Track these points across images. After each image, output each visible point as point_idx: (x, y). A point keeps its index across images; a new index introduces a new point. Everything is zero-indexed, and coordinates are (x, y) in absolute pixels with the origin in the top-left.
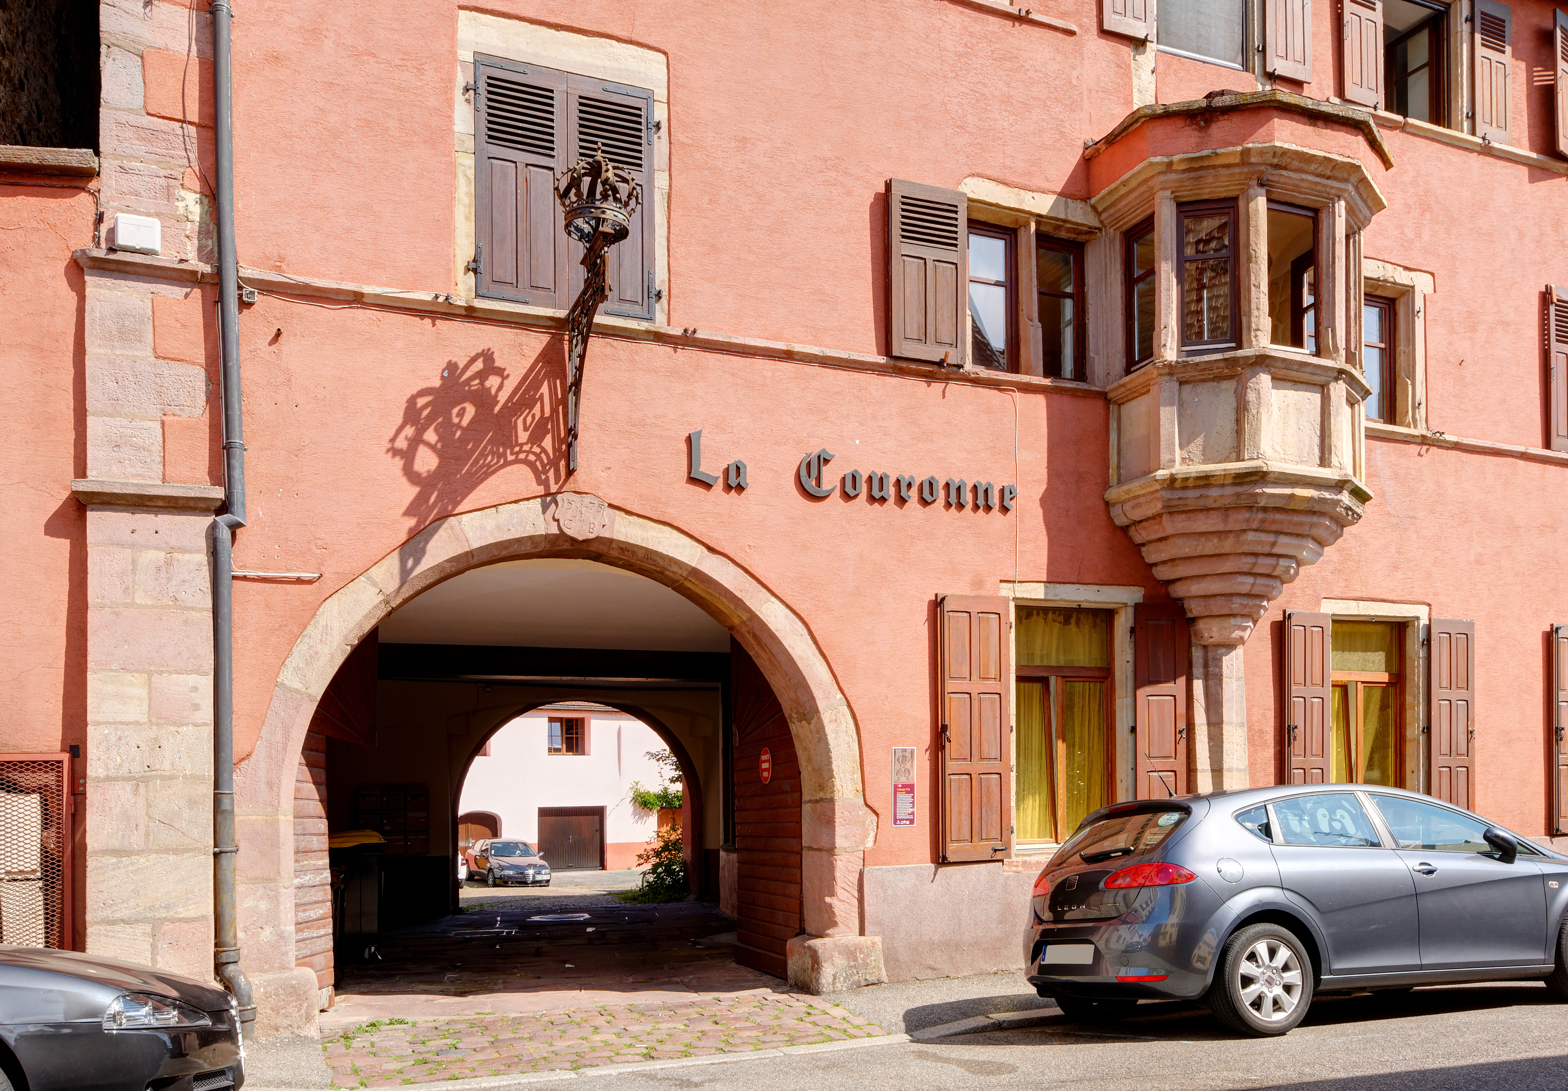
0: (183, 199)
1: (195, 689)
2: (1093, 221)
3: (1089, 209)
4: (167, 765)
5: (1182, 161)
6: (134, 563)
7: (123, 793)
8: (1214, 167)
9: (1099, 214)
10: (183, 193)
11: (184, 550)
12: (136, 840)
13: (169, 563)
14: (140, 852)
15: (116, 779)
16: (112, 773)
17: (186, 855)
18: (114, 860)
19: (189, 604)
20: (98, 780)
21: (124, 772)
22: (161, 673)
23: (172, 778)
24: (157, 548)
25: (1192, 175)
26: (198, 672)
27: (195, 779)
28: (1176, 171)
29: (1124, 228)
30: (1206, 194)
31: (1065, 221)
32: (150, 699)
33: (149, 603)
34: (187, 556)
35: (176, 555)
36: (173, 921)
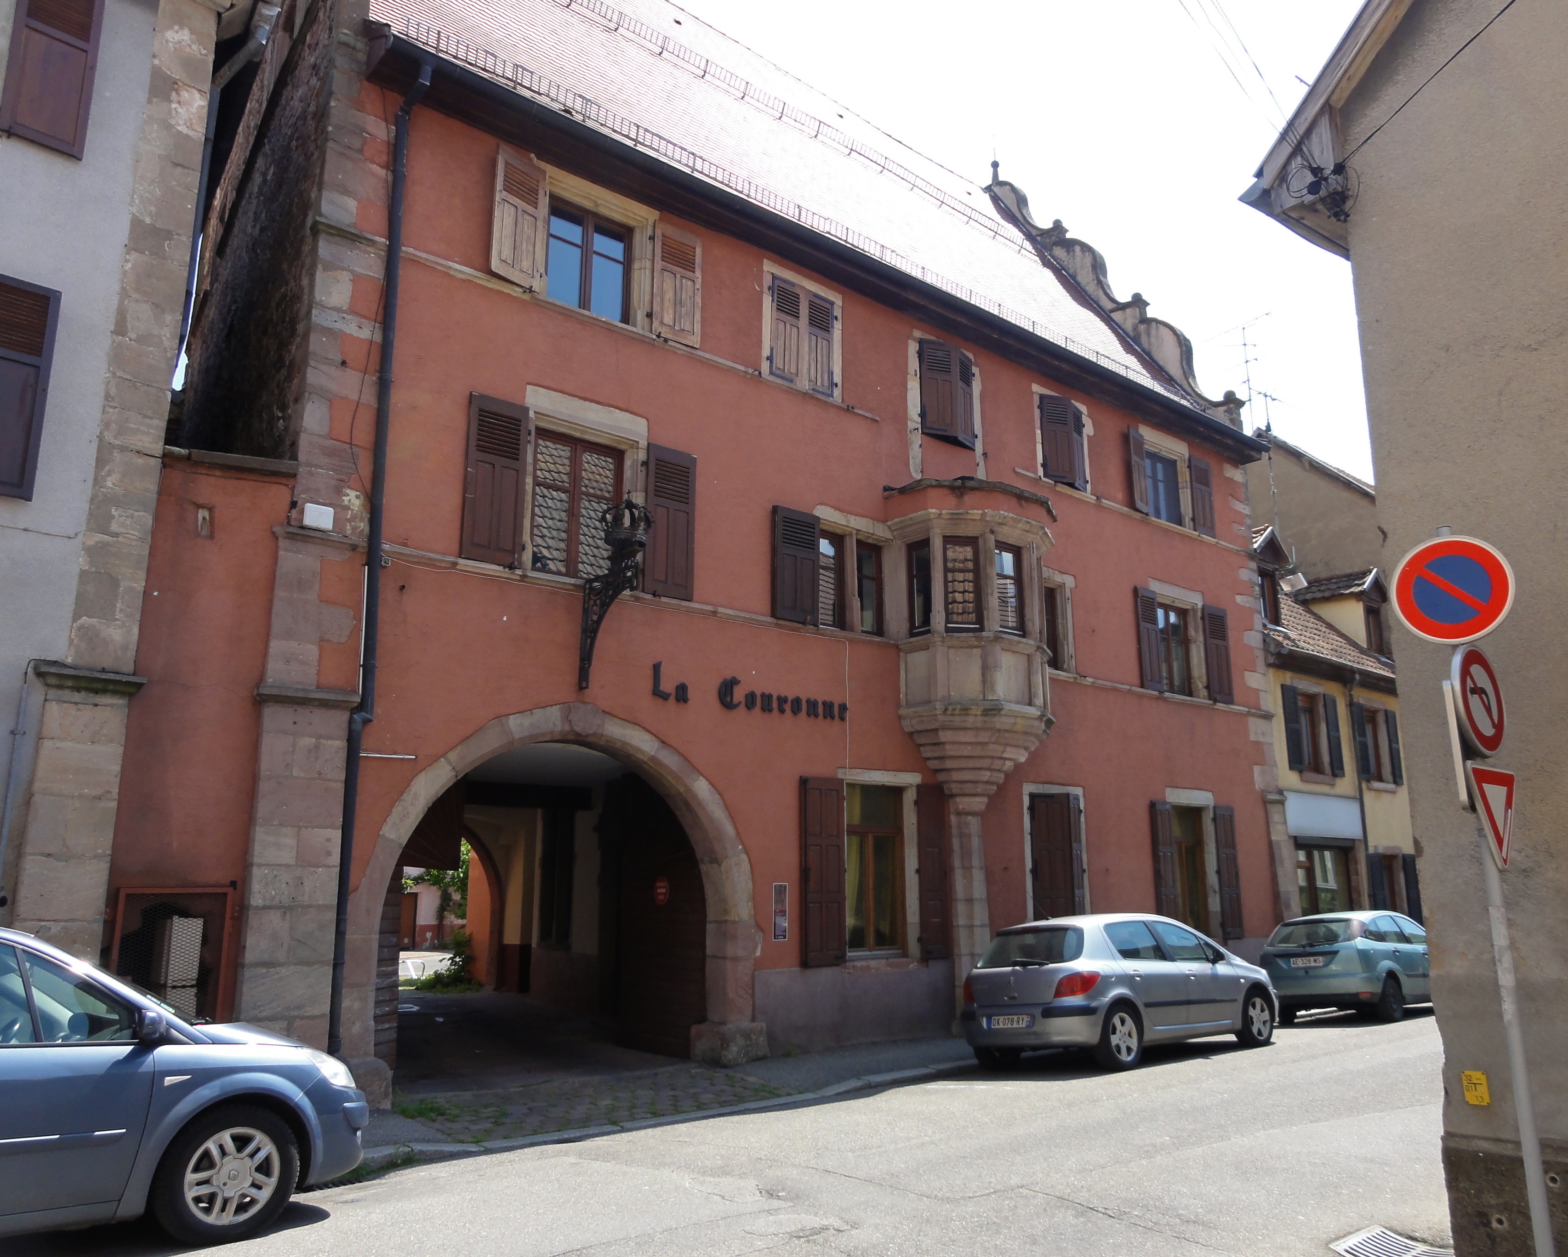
0: (348, 495)
1: (328, 840)
2: (889, 535)
3: (887, 528)
4: (306, 897)
5: (947, 514)
6: (294, 745)
7: (274, 920)
8: (966, 519)
9: (892, 531)
10: (348, 491)
11: (329, 738)
12: (281, 955)
13: (317, 747)
14: (281, 965)
15: (270, 908)
16: (267, 903)
17: (315, 966)
18: (264, 971)
19: (329, 777)
20: (257, 908)
21: (276, 902)
22: (306, 827)
23: (310, 906)
24: (310, 736)
25: (953, 522)
26: (333, 827)
27: (326, 907)
28: (943, 519)
29: (909, 542)
30: (960, 533)
31: (872, 534)
32: (298, 847)
33: (302, 775)
34: (330, 742)
35: (322, 741)
36: (302, 1018)
